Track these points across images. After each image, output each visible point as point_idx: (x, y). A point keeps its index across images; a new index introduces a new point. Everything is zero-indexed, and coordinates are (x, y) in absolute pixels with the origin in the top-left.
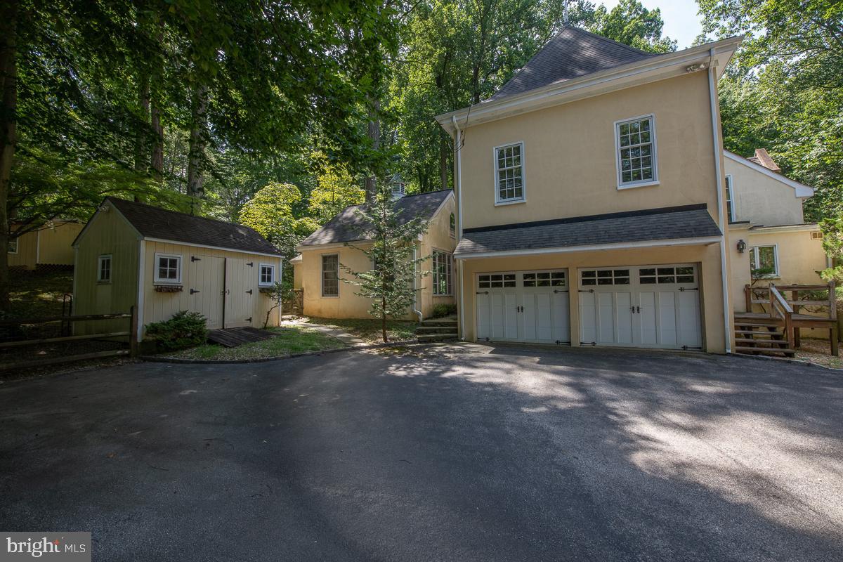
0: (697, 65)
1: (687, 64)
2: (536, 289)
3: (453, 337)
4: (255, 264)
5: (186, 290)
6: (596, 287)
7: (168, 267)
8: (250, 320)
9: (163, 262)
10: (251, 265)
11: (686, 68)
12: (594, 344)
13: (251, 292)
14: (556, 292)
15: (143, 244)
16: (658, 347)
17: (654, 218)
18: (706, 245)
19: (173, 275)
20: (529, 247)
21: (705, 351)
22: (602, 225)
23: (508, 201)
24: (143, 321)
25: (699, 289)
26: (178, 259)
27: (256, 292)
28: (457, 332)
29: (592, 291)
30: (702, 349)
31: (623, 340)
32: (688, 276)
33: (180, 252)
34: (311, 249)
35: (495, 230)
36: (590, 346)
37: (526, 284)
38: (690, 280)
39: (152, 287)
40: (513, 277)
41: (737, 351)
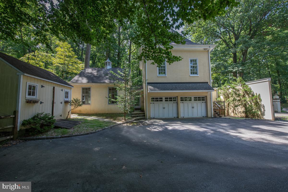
0: (207, 49)
1: (205, 48)
2: (168, 102)
3: (144, 118)
4: (63, 90)
5: (39, 102)
6: (184, 102)
7: (32, 90)
8: (61, 116)
9: (30, 87)
10: (62, 90)
11: (205, 49)
12: (183, 117)
13: (61, 103)
14: (174, 103)
15: (22, 76)
16: (198, 117)
17: (198, 84)
18: (208, 92)
19: (34, 94)
20: (171, 90)
21: (208, 117)
22: (187, 85)
23: (161, 75)
24: (20, 119)
25: (206, 103)
26: (36, 86)
27: (63, 103)
28: (145, 116)
29: (183, 103)
30: (207, 117)
31: (190, 116)
32: (203, 99)
33: (36, 82)
34: (77, 84)
35: (158, 84)
36: (183, 118)
37: (166, 101)
38: (204, 100)
39: (25, 100)
40: (162, 98)
41: (214, 117)
